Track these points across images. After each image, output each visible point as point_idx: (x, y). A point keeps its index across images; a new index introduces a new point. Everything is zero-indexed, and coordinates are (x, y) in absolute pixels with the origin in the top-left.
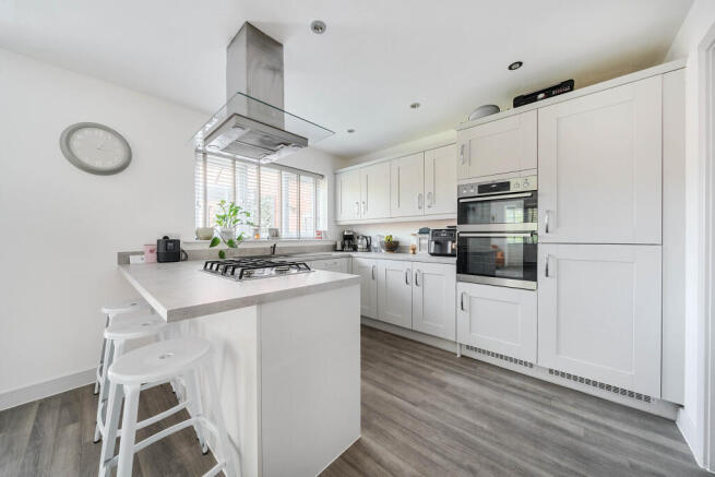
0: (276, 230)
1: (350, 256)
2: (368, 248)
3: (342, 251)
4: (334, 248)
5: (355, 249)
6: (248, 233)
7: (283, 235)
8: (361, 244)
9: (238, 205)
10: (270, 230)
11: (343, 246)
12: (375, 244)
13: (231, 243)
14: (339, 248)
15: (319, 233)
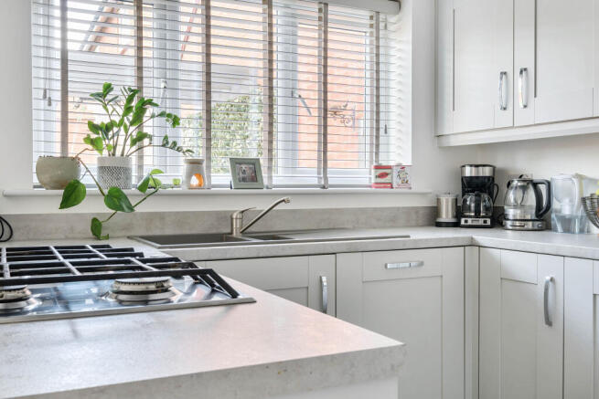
0: (254, 163)
1: (473, 244)
2: (543, 217)
3: (456, 225)
4: (433, 218)
5: (497, 220)
6: (174, 172)
7: (278, 176)
8: (516, 204)
9: (147, 94)
10: (236, 162)
11: (460, 212)
12: (565, 205)
13: (116, 199)
14: (447, 215)
15: (383, 171)
